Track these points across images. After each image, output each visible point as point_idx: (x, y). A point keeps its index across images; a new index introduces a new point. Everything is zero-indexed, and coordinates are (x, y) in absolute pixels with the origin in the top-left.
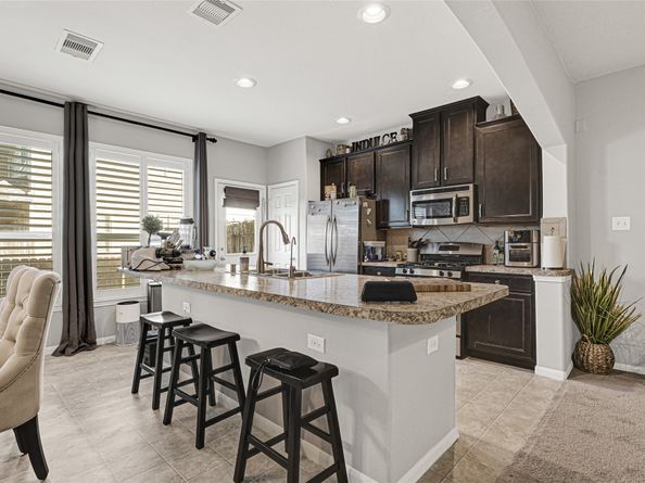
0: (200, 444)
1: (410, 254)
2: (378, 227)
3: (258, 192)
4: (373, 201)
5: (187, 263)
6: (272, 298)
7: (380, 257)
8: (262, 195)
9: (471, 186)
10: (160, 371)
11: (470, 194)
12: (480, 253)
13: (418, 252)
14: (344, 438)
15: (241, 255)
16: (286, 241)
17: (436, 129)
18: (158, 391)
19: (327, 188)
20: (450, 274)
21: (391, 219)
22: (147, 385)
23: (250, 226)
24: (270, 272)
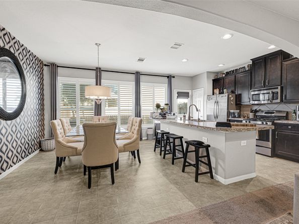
0: (173, 164)
1: (251, 115)
2: (236, 104)
3: (188, 93)
4: (234, 95)
5: (167, 117)
6: (192, 125)
7: (237, 116)
8: (190, 94)
9: (279, 87)
10: (162, 147)
11: (279, 90)
12: (285, 115)
13: (255, 115)
14: (212, 166)
15: (183, 115)
16: (197, 110)
17: (263, 65)
18: (161, 151)
19: (215, 90)
20: (266, 123)
21: (243, 101)
22: (158, 150)
23: (186, 104)
24: (192, 120)
